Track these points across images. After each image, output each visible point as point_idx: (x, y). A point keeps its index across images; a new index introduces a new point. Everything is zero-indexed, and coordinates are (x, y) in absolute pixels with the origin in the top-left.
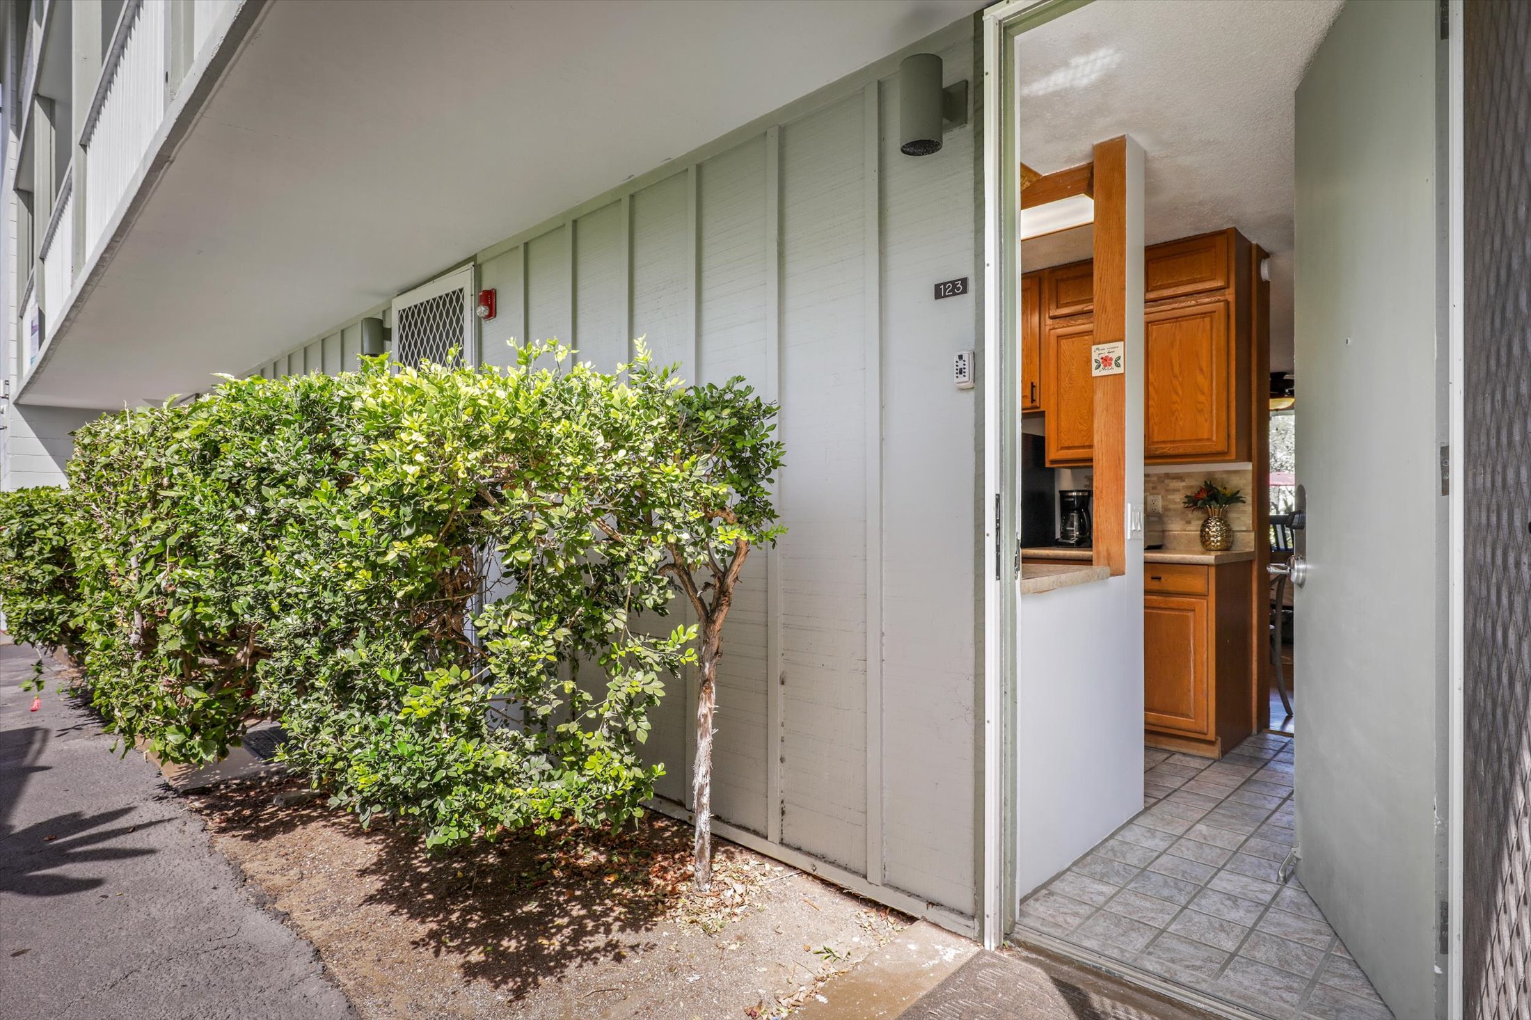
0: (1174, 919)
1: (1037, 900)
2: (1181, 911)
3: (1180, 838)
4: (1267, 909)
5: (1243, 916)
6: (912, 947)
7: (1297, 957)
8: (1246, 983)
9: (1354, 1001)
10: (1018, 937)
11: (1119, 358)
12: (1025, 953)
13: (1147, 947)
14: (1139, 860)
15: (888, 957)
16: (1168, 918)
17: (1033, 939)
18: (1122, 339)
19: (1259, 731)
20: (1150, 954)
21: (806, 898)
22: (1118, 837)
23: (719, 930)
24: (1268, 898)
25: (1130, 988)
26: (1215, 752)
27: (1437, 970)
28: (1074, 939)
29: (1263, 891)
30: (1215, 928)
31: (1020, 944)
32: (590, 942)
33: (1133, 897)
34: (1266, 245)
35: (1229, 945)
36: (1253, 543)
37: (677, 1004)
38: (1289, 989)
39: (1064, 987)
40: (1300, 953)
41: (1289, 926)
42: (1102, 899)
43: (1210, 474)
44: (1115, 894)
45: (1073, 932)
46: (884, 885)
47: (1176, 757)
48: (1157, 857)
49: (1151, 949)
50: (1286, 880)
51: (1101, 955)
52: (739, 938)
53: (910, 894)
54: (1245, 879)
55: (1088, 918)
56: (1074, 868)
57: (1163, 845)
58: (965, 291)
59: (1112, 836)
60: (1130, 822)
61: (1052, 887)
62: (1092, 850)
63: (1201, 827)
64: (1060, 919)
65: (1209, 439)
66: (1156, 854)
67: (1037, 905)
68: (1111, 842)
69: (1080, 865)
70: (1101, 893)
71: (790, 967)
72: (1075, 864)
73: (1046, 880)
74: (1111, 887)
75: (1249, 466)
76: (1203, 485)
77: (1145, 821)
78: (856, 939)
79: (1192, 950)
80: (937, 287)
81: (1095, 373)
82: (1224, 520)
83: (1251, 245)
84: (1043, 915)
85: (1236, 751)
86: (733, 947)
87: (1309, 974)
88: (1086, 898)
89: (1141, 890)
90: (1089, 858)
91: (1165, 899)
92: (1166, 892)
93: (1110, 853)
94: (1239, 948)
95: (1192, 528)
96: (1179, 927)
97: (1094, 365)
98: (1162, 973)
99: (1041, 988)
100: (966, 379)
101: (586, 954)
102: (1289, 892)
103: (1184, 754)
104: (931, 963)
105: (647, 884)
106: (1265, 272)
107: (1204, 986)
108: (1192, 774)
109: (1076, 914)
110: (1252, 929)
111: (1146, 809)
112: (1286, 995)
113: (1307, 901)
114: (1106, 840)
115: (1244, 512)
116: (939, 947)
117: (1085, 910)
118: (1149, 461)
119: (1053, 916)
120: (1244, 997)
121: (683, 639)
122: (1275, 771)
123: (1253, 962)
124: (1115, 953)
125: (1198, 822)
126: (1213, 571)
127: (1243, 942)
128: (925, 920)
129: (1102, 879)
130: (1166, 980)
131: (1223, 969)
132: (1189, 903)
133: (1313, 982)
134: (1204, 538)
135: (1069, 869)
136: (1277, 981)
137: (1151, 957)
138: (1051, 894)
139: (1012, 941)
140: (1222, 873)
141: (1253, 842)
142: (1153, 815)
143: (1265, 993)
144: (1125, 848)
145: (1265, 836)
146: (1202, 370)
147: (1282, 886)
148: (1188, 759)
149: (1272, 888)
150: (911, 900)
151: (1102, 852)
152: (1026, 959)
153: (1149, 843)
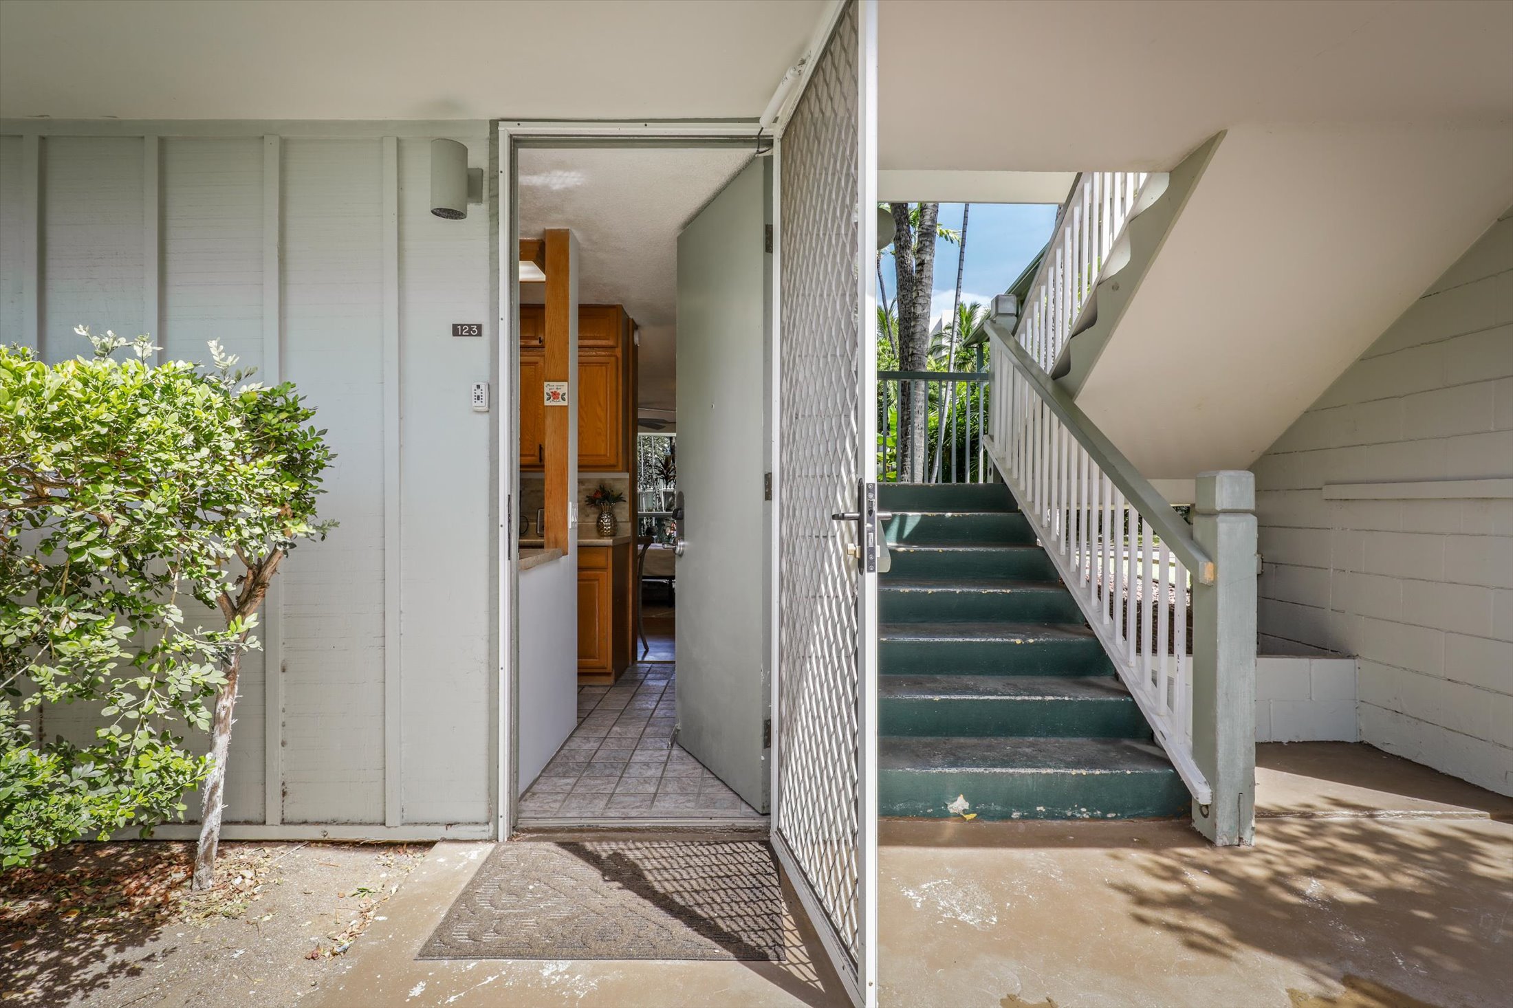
0: (617, 785)
1: (526, 800)
2: (620, 780)
3: (605, 738)
4: (666, 765)
5: (654, 772)
6: (441, 860)
7: (689, 784)
8: (667, 806)
9: (720, 796)
10: (522, 826)
11: (565, 394)
12: (529, 836)
13: (607, 805)
14: (585, 757)
15: (424, 873)
16: (613, 785)
17: (533, 824)
18: (566, 380)
19: (633, 663)
20: (609, 808)
21: (321, 862)
22: (566, 747)
23: (244, 911)
24: (665, 758)
25: (603, 831)
26: (610, 681)
27: (763, 758)
28: (561, 816)
29: (661, 756)
30: (641, 783)
31: (523, 831)
32: (85, 974)
33: (588, 781)
34: (637, 320)
35: (652, 789)
36: (630, 531)
37: (231, 978)
38: (689, 801)
39: (563, 845)
40: (689, 782)
41: (680, 770)
42: (569, 787)
43: (602, 480)
44: (577, 782)
45: (558, 812)
46: (403, 825)
47: (586, 688)
48: (596, 753)
49: (609, 806)
50: (672, 745)
51: (581, 818)
52: (269, 910)
53: (429, 824)
54: (650, 752)
55: (564, 801)
56: (543, 774)
57: (596, 745)
58: (480, 334)
59: (562, 748)
60: (571, 736)
61: (533, 790)
62: (552, 760)
63: (616, 729)
64: (546, 807)
65: (605, 455)
66: (594, 752)
67: (527, 803)
68: (562, 752)
69: (547, 771)
70: (567, 784)
71: (333, 913)
72: (543, 771)
73: (527, 786)
74: (572, 779)
75: (627, 476)
76: (598, 488)
77: (581, 733)
78: (384, 875)
79: (632, 799)
80: (455, 327)
81: (547, 403)
82: (611, 513)
83: (629, 318)
84: (533, 808)
85: (623, 678)
86: (267, 918)
87: (696, 790)
88: (558, 790)
89: (591, 775)
90: (551, 765)
91: (608, 776)
92: (607, 772)
93: (564, 758)
94: (658, 789)
95: (590, 520)
96: (621, 788)
97: (546, 397)
98: (620, 816)
99: (548, 851)
100: (483, 404)
101: (88, 984)
102: (676, 752)
103: (590, 686)
104: (461, 865)
105: (127, 904)
106: (636, 339)
107: (645, 815)
108: (599, 698)
109: (555, 801)
110: (661, 778)
111: (579, 725)
112: (688, 805)
113: (685, 754)
114: (559, 751)
115: (624, 508)
116: (463, 853)
117: (560, 797)
118: (580, 469)
119: (541, 807)
120: (667, 813)
121: (243, 628)
122: (648, 685)
123: (667, 794)
124: (589, 815)
125: (613, 726)
126: (610, 551)
127: (659, 786)
128: (444, 840)
129: (564, 776)
130: (624, 818)
131: (652, 802)
132: (623, 774)
133: (699, 794)
134: (599, 527)
135: (540, 776)
136: (682, 799)
137: (611, 810)
138: (534, 794)
139: (517, 831)
140: (636, 752)
141: (648, 730)
142: (584, 729)
143: (678, 807)
144: (573, 752)
145: (653, 725)
146: (600, 404)
147: (671, 750)
148: (594, 688)
149: (666, 753)
150: (431, 827)
151: (558, 760)
152: (530, 840)
153: (588, 746)
